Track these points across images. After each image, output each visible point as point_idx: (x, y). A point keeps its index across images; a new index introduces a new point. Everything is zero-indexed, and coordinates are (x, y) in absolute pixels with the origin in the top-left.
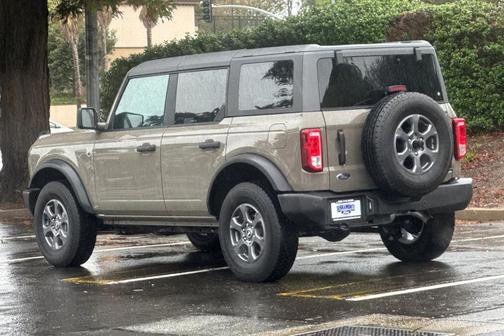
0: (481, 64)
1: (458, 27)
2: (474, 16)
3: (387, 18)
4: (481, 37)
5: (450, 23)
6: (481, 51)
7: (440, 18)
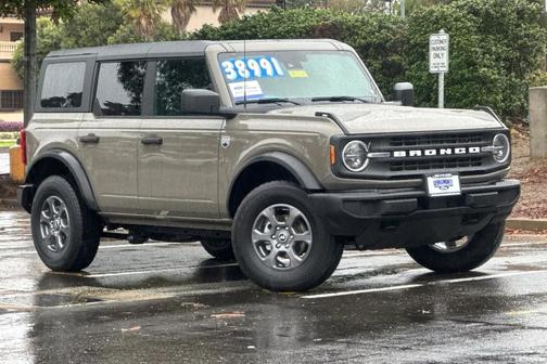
0: (384, 75)
1: (365, 38)
2: (381, 28)
3: (305, 28)
4: (384, 48)
5: (357, 34)
6: (384, 62)
7: (348, 29)
